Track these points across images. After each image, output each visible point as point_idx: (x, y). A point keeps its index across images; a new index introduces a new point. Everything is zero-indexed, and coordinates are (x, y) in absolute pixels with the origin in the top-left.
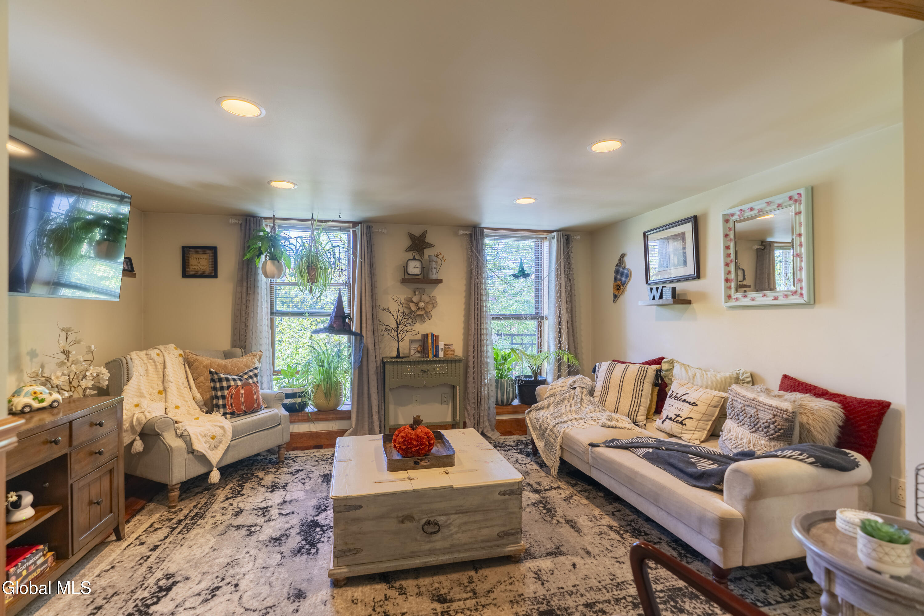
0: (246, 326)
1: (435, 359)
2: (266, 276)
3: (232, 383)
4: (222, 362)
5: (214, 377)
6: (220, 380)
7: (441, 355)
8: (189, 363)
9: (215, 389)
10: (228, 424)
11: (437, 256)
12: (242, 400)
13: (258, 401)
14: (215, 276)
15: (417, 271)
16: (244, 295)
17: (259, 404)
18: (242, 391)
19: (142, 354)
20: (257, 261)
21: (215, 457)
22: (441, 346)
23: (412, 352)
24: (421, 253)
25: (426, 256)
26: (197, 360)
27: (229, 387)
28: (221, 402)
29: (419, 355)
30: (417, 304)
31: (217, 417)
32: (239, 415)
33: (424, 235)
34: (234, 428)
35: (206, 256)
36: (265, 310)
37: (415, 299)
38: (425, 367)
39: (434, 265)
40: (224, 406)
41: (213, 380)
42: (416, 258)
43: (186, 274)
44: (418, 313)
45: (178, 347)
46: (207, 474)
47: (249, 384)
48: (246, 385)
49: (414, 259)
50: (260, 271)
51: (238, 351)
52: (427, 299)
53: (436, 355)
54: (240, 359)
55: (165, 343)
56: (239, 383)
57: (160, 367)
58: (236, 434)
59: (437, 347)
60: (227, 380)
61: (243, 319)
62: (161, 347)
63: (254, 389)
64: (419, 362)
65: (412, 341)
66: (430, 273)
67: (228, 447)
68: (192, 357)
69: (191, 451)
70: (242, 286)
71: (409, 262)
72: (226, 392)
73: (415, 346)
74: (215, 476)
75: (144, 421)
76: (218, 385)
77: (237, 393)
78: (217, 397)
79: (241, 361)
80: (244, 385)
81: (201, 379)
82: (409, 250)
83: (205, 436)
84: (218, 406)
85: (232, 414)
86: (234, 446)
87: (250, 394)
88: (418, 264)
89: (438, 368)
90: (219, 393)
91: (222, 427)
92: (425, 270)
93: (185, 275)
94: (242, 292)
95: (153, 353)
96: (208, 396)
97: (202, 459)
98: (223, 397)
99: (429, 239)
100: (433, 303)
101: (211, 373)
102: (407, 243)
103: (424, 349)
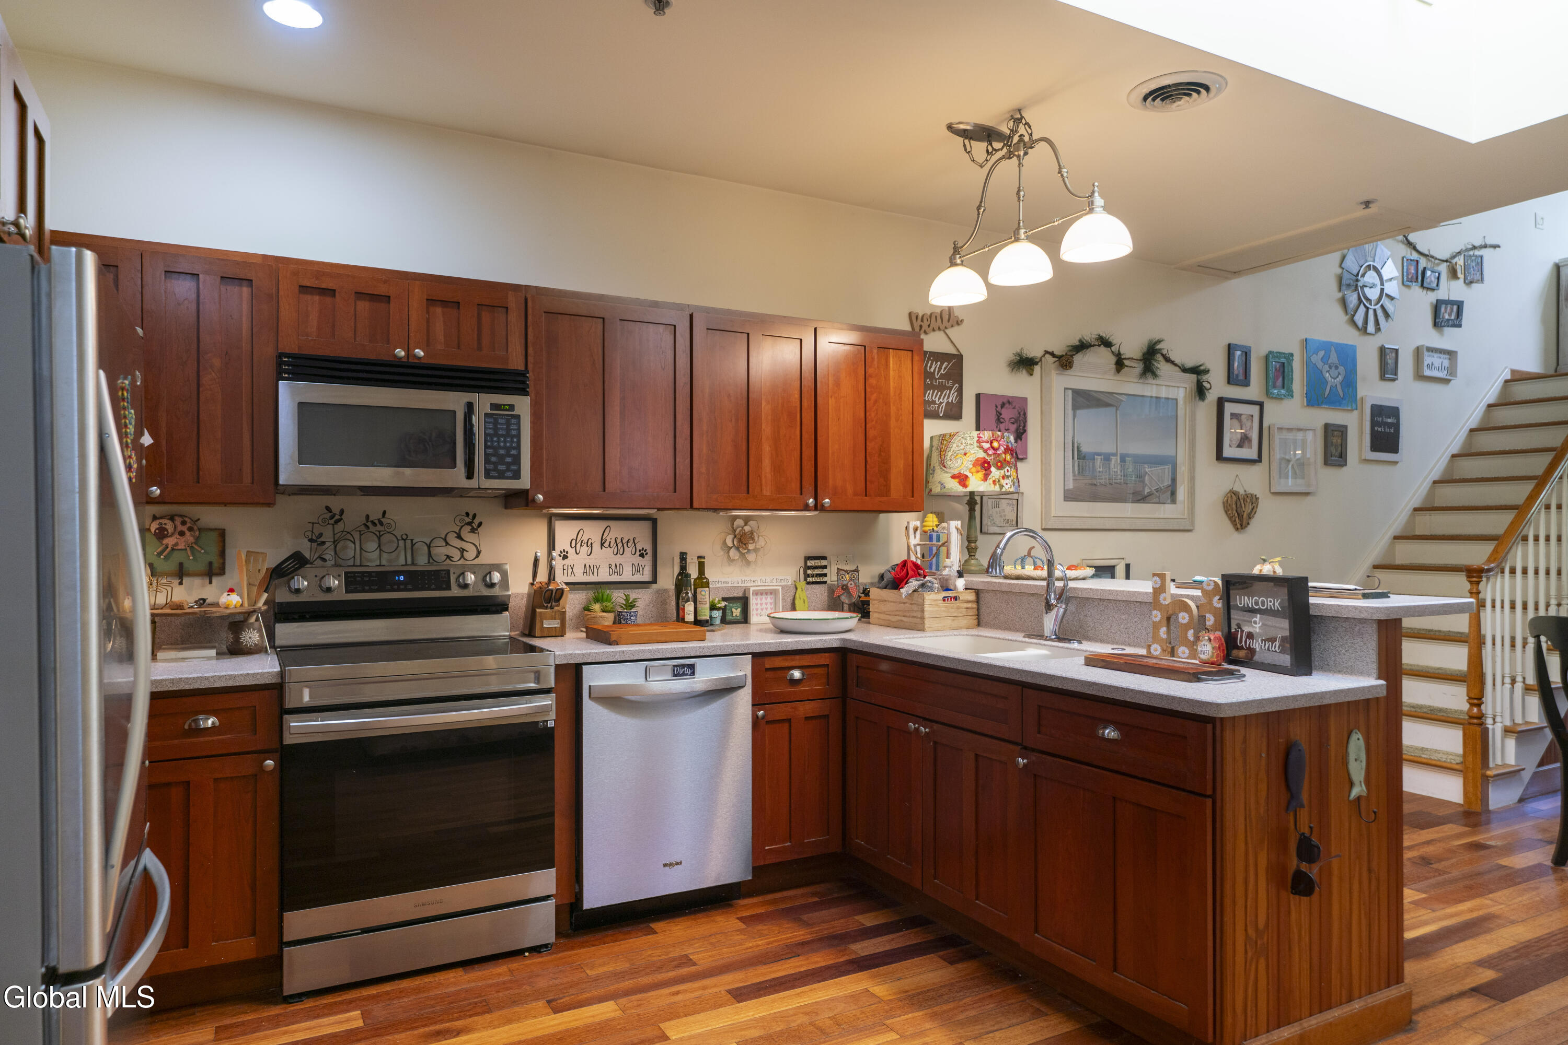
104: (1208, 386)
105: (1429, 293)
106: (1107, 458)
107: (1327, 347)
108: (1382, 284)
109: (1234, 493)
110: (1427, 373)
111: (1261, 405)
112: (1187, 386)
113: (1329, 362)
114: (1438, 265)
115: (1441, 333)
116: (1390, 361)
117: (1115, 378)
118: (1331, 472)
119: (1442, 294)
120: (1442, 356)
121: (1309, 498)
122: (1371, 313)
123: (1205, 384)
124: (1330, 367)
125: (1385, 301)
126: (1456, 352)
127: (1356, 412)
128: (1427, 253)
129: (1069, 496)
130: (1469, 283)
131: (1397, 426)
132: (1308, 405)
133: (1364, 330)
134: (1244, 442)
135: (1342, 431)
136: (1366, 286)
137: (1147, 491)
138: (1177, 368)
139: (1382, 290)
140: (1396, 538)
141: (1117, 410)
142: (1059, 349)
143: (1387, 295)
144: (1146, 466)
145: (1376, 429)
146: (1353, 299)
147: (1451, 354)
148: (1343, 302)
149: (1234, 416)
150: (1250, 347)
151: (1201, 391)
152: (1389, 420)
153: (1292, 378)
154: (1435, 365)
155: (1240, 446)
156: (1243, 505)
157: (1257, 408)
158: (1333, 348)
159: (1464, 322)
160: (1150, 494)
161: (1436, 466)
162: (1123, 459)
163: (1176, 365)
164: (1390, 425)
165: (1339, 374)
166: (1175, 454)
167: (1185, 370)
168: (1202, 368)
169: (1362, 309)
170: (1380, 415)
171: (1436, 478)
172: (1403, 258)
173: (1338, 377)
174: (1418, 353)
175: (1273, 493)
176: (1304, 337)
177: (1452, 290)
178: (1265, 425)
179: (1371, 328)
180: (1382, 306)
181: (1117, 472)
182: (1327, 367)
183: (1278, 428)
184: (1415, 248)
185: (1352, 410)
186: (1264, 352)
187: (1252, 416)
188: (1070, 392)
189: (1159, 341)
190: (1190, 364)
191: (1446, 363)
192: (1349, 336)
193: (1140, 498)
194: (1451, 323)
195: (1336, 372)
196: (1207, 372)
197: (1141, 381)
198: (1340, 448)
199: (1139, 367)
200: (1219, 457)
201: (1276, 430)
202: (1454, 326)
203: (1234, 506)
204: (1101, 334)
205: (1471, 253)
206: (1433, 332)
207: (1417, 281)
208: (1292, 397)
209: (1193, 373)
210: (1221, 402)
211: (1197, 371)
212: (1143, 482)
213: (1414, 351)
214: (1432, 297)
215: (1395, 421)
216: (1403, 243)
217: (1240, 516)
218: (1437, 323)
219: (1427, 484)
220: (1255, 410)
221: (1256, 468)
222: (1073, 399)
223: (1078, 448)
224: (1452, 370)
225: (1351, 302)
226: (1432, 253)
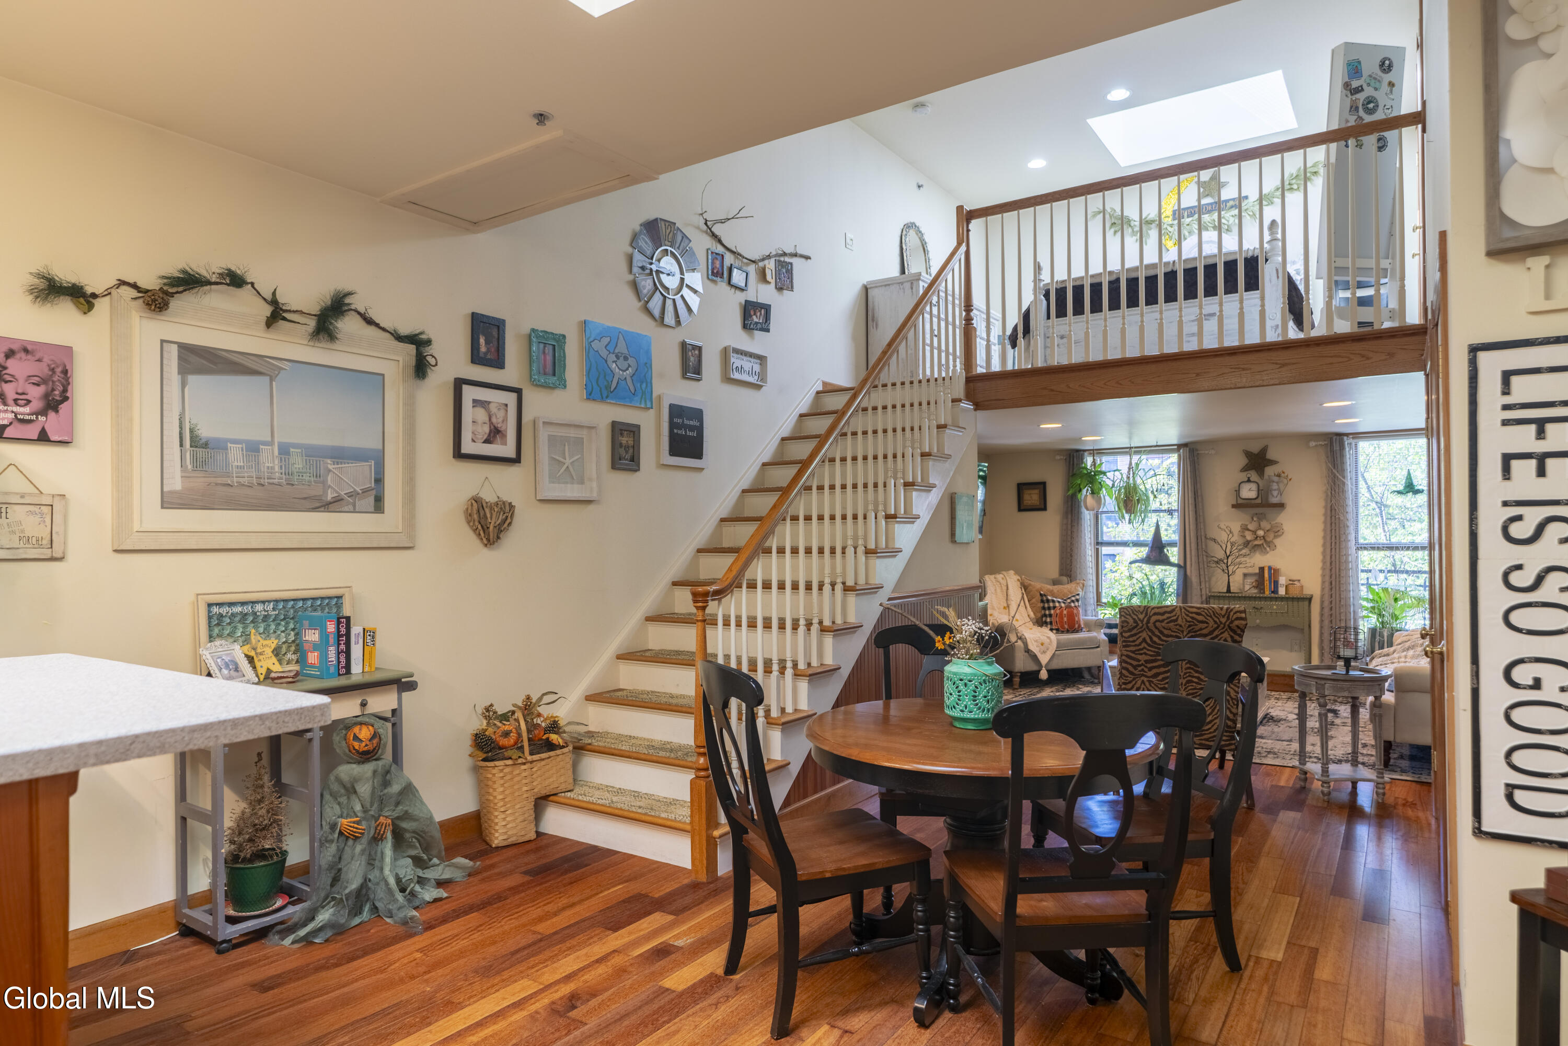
0: (1071, 556)
1: (1273, 595)
2: (1087, 509)
3: (1057, 604)
4: (1050, 587)
5: (1044, 599)
6: (1048, 601)
7: (1282, 591)
8: (1025, 587)
9: (1044, 608)
10: (1053, 636)
11: (1279, 476)
12: (1065, 619)
13: (1079, 622)
14: (1045, 509)
15: (1253, 495)
16: (1069, 527)
17: (1079, 626)
18: (1065, 612)
19: (992, 577)
20: (1079, 496)
21: (1044, 659)
22: (1282, 581)
23: (1247, 587)
24: (1261, 472)
25: (1266, 477)
26: (1030, 585)
27: (1054, 607)
28: (1048, 620)
29: (1256, 591)
30: (1254, 532)
31: (1046, 630)
32: (1063, 632)
33: (1264, 451)
34: (1058, 640)
35: (1037, 491)
36: (1088, 541)
37: (1251, 527)
38: (1257, 604)
39: (1275, 486)
40: (1051, 623)
41: (1042, 601)
42: (1252, 479)
43: (1022, 508)
44: (1256, 543)
45: (1017, 573)
46: (1039, 671)
47: (1071, 607)
48: (1068, 607)
49: (1249, 481)
50: (1082, 504)
51: (1065, 579)
52: (1268, 527)
53: (1275, 591)
54: (1066, 586)
55: (1007, 570)
56: (1063, 605)
57: (1005, 588)
58: (1060, 646)
59: (1276, 583)
60: (1053, 601)
61: (1069, 550)
62: (1004, 573)
63: (1075, 611)
64: (1255, 598)
65: (1245, 575)
66: (1270, 496)
67: (1054, 654)
68: (1027, 582)
69: (1028, 651)
70: (1067, 518)
71: (1243, 485)
72: (1052, 612)
73: (1250, 580)
74: (1044, 675)
75: (997, 624)
76: (1046, 605)
77: (1061, 613)
78: (1045, 615)
79: (1067, 588)
80: (1066, 607)
81: (1034, 600)
82: (1245, 469)
83: (1036, 641)
84: (1046, 623)
85: (1057, 630)
86: (1059, 655)
87: (1072, 617)
88: (1253, 486)
89: (1275, 606)
90: (1047, 612)
91: (1049, 638)
92: (1263, 492)
93: (1020, 510)
94: (1067, 524)
95: (999, 577)
96: (1039, 615)
97: (1035, 658)
98: (1050, 616)
99: (1271, 455)
100: (1277, 532)
101: (1041, 595)
102: (1243, 461)
103: (1260, 584)
104: (432, 361)
105: (738, 292)
106: (253, 448)
107: (614, 336)
108: (682, 273)
109: (477, 500)
110: (736, 376)
111: (518, 391)
112: (401, 359)
113: (617, 351)
114: (747, 265)
115: (752, 336)
116: (692, 359)
117: (268, 336)
118: (621, 477)
119: (751, 296)
120: (752, 360)
121: (591, 507)
122: (669, 303)
123: (429, 359)
124: (617, 357)
125: (686, 292)
126: (766, 357)
127: (652, 412)
128: (734, 249)
129: (168, 501)
130: (780, 289)
131: (700, 429)
132: (588, 399)
133: (661, 321)
134: (495, 437)
135: (633, 431)
136: (663, 273)
137: (330, 496)
138: (388, 335)
139: (682, 280)
140: (699, 551)
141: (271, 380)
142: (150, 281)
143: (688, 286)
144: (329, 461)
145: (675, 431)
146: (646, 285)
147: (762, 359)
148: (635, 286)
149: (476, 403)
150: (504, 321)
151: (421, 368)
152: (691, 423)
153: (565, 364)
154: (746, 368)
155: (487, 441)
156: (488, 515)
157: (514, 396)
158: (621, 336)
159: (772, 327)
160: (338, 500)
161: (747, 474)
162: (285, 450)
163: (384, 329)
164: (692, 428)
165: (629, 366)
166: (381, 447)
167: (400, 338)
168: (423, 337)
169: (657, 298)
170: (680, 416)
171: (745, 487)
172: (708, 250)
173: (627, 369)
174: (726, 353)
175: (540, 501)
176: (583, 319)
177: (765, 293)
178: (527, 418)
179: (669, 319)
180: (682, 296)
181: (273, 468)
182: (613, 357)
183: (544, 423)
184: (720, 241)
185: (648, 409)
186: (526, 330)
187: (506, 405)
188: (175, 348)
189: (349, 294)
190: (404, 330)
191: (757, 368)
192: (641, 325)
193: (318, 505)
194: (759, 326)
195: (625, 364)
196: (428, 342)
197: (311, 343)
198: (631, 450)
199: (312, 323)
200: (458, 454)
201: (541, 425)
202: (762, 330)
203: (476, 516)
204: (233, 269)
205: (782, 259)
206: (743, 334)
207: (722, 277)
208: (565, 387)
209: (412, 343)
210: (459, 384)
211: (418, 342)
212: (324, 483)
213: (721, 351)
214: (741, 297)
215: (698, 424)
216: (706, 233)
217: (485, 529)
218: (747, 326)
219: (736, 493)
220: (511, 398)
221: (513, 470)
222: (180, 358)
223: (191, 431)
224: (763, 376)
225: (644, 287)
226: (740, 250)
